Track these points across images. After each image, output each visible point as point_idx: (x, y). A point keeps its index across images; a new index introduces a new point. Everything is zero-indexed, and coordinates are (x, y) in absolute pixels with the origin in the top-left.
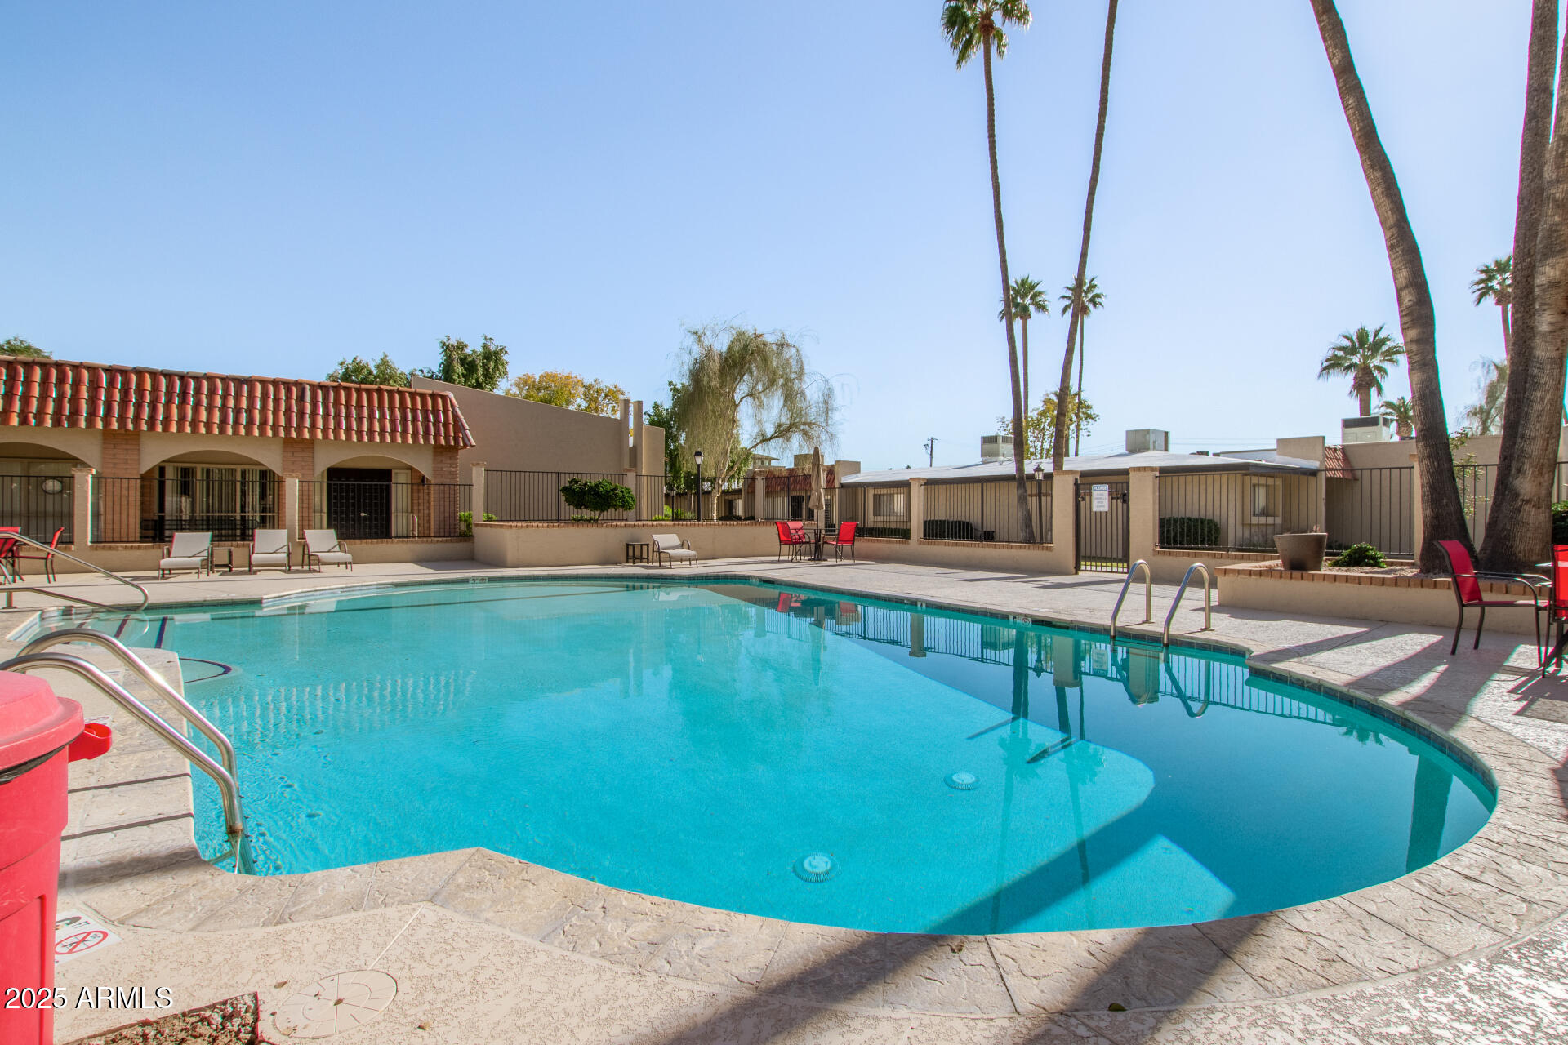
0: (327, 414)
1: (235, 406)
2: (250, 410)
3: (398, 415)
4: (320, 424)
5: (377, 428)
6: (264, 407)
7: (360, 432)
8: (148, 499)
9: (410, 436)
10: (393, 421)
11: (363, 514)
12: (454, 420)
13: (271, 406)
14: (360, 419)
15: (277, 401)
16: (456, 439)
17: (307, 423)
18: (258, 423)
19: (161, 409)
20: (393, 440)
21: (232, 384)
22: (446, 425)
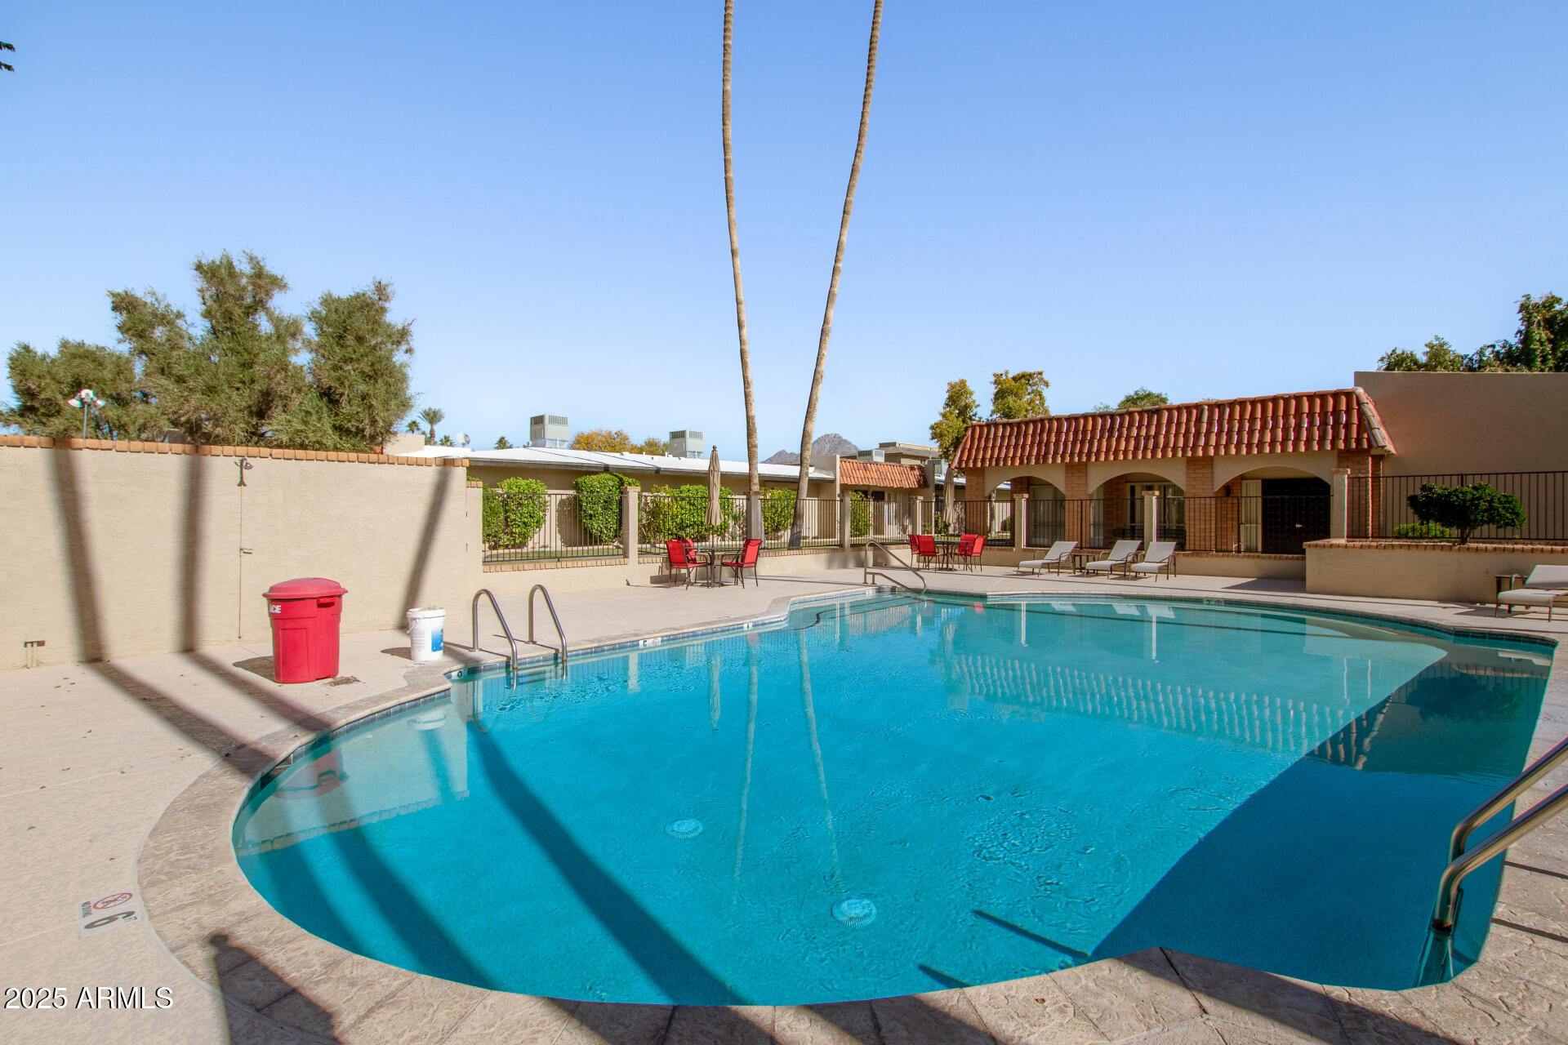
0: (1220, 430)
1: (1146, 434)
2: (1156, 436)
3: (1292, 421)
4: (1213, 441)
5: (1268, 438)
6: (1168, 432)
7: (1249, 446)
8: (1120, 512)
9: (1303, 443)
10: (1286, 430)
11: (1298, 526)
12: (1360, 420)
13: (1173, 431)
14: (1251, 432)
15: (1179, 424)
16: (1359, 441)
17: (1202, 442)
18: (1161, 447)
19: (1096, 444)
20: (1284, 449)
21: (1146, 415)
22: (1348, 426)
